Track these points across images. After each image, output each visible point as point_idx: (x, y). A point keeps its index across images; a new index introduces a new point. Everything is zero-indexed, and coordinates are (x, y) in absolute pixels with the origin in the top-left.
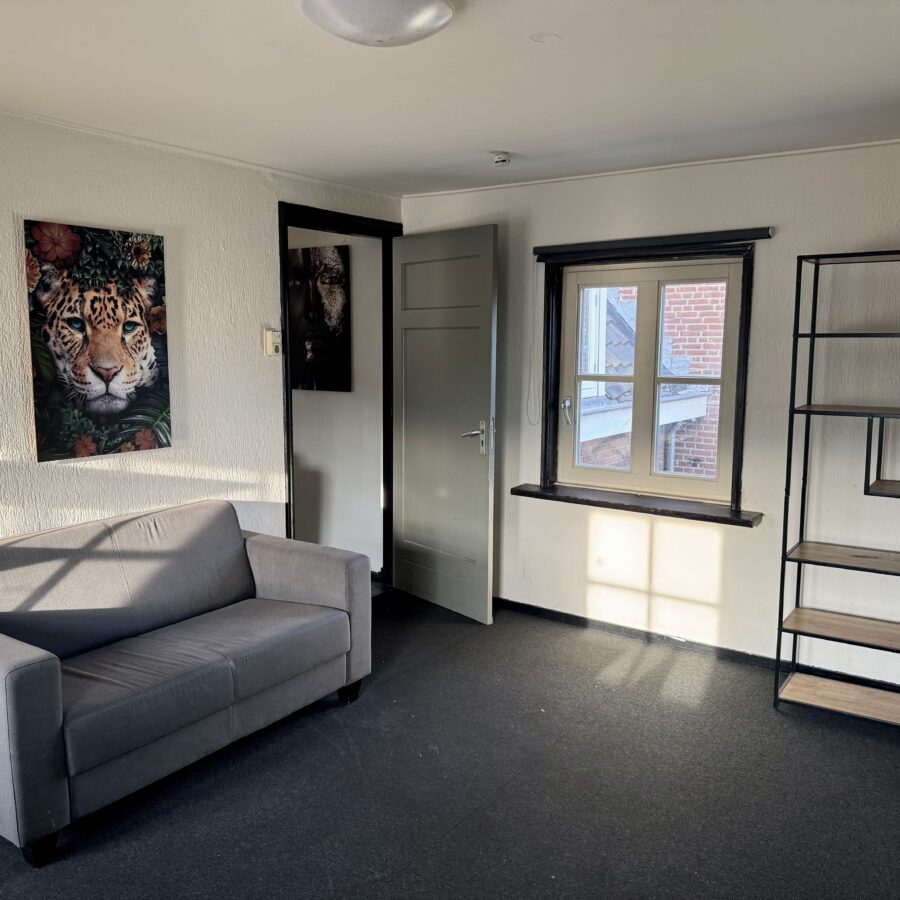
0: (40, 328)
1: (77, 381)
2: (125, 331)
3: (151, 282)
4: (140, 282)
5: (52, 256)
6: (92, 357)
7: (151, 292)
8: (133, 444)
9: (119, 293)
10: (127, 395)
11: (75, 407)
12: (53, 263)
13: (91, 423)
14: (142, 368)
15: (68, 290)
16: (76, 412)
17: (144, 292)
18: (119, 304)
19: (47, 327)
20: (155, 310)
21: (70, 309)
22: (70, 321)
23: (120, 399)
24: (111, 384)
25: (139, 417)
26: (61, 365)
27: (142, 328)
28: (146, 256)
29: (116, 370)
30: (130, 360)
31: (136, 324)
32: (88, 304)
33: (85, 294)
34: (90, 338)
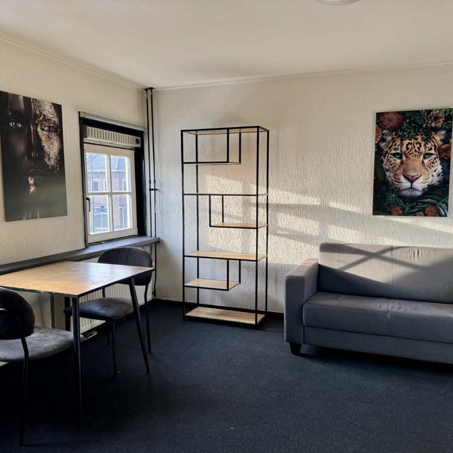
0: (379, 158)
1: (396, 182)
2: (424, 158)
3: (443, 132)
4: (436, 133)
5: (388, 126)
6: (404, 170)
7: (442, 137)
8: (424, 213)
9: (422, 139)
10: (423, 189)
11: (393, 193)
12: (388, 129)
13: (401, 201)
14: (433, 176)
15: (395, 141)
16: (394, 195)
17: (438, 138)
18: (422, 145)
19: (383, 158)
20: (444, 146)
21: (395, 148)
22: (394, 155)
23: (418, 190)
24: (414, 183)
25: (429, 200)
26: (388, 174)
27: (435, 156)
28: (441, 120)
29: (417, 177)
30: (426, 172)
31: (432, 154)
32: (405, 146)
33: (403, 142)
34: (404, 162)
